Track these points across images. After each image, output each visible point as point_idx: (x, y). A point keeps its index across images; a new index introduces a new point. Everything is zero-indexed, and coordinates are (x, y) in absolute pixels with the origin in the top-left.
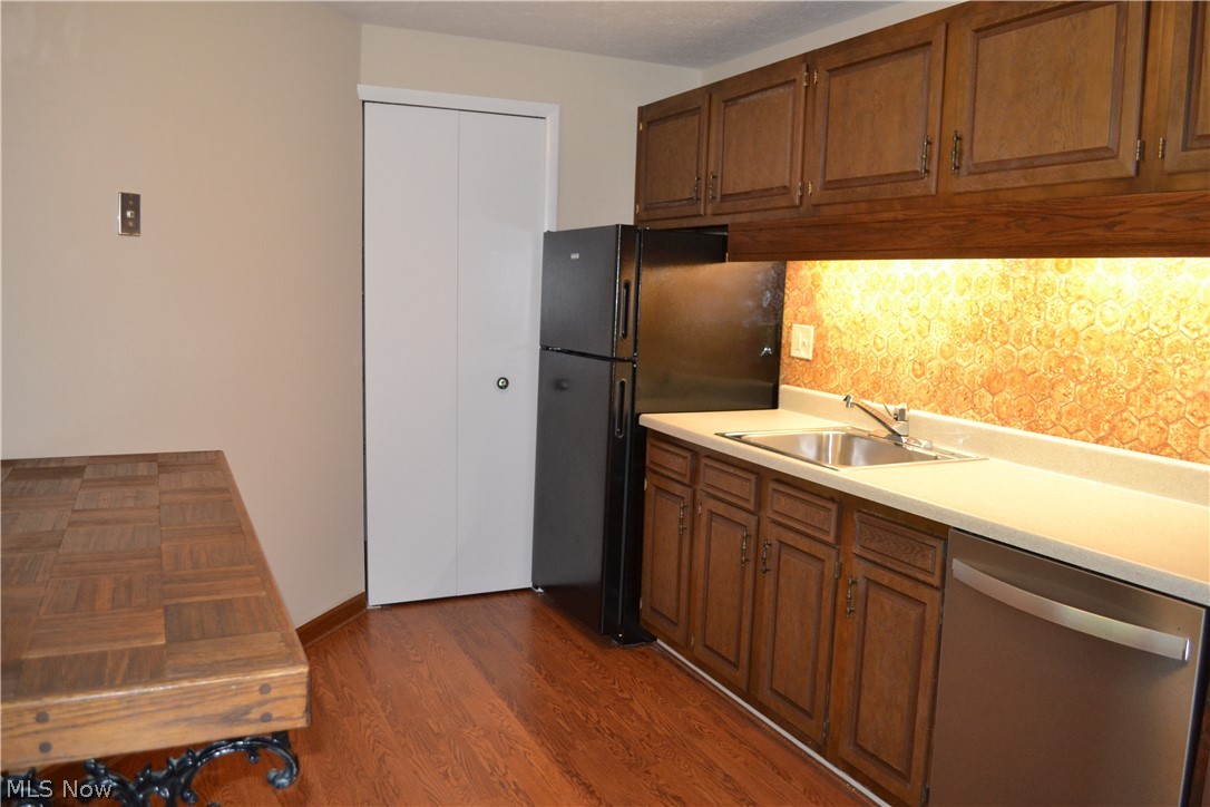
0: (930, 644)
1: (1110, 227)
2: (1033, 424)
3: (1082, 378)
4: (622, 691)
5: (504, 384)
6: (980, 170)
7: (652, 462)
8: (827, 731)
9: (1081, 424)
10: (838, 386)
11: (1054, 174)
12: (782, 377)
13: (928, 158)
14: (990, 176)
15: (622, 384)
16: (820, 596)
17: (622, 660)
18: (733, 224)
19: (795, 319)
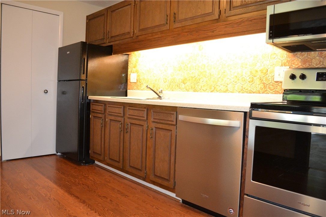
0: (173, 141)
1: (213, 32)
2: (195, 90)
3: (207, 76)
4: (85, 175)
5: (46, 92)
6: (181, 21)
7: (92, 109)
8: (146, 173)
9: (207, 88)
10: (144, 88)
11: (199, 20)
12: (128, 88)
13: (167, 20)
14: (183, 23)
15: (83, 87)
16: (143, 136)
17: (85, 168)
18: (114, 44)
19: (131, 72)
